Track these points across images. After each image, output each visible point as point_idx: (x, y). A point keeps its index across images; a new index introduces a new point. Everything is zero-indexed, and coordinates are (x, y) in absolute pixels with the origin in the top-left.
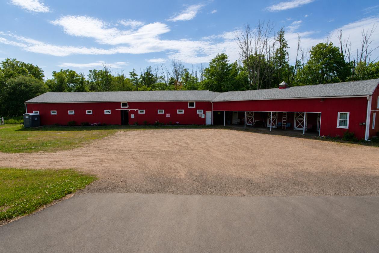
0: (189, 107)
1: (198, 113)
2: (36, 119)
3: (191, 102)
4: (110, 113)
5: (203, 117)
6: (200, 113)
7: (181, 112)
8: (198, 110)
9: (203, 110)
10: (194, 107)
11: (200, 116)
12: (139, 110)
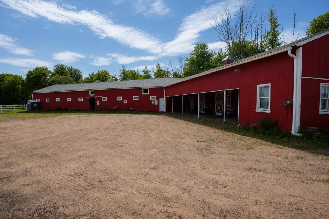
0: (143, 94)
1: (151, 99)
2: (35, 105)
3: (145, 88)
4: (82, 101)
5: (156, 103)
6: (153, 99)
7: (136, 99)
8: (151, 97)
9: (156, 97)
10: (148, 94)
11: (153, 103)
12: (103, 98)
